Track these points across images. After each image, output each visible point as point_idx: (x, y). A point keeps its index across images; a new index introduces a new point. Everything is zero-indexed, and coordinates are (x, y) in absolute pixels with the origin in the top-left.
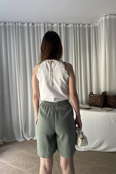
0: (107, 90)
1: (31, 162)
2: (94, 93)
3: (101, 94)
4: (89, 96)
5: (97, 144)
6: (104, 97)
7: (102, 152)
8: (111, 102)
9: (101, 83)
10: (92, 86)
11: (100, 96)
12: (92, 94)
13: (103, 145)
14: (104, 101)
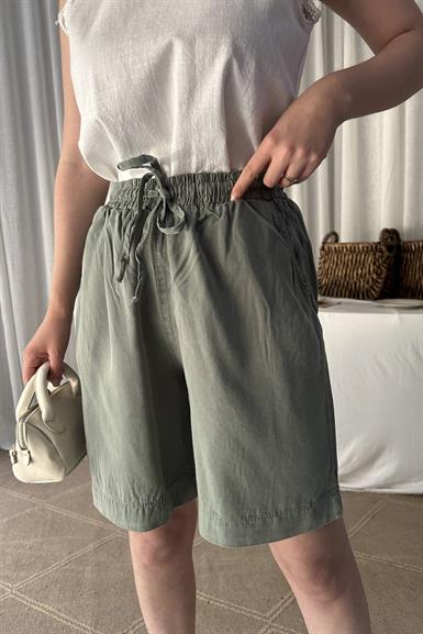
0: (405, 224)
1: (42, 544)
2: (343, 239)
3: (376, 238)
4: (323, 249)
5: (355, 458)
6: (389, 248)
7: (375, 493)
8: (419, 274)
9: (375, 197)
10: (336, 208)
11: (374, 249)
12: (337, 241)
13: (380, 462)
14: (388, 269)
